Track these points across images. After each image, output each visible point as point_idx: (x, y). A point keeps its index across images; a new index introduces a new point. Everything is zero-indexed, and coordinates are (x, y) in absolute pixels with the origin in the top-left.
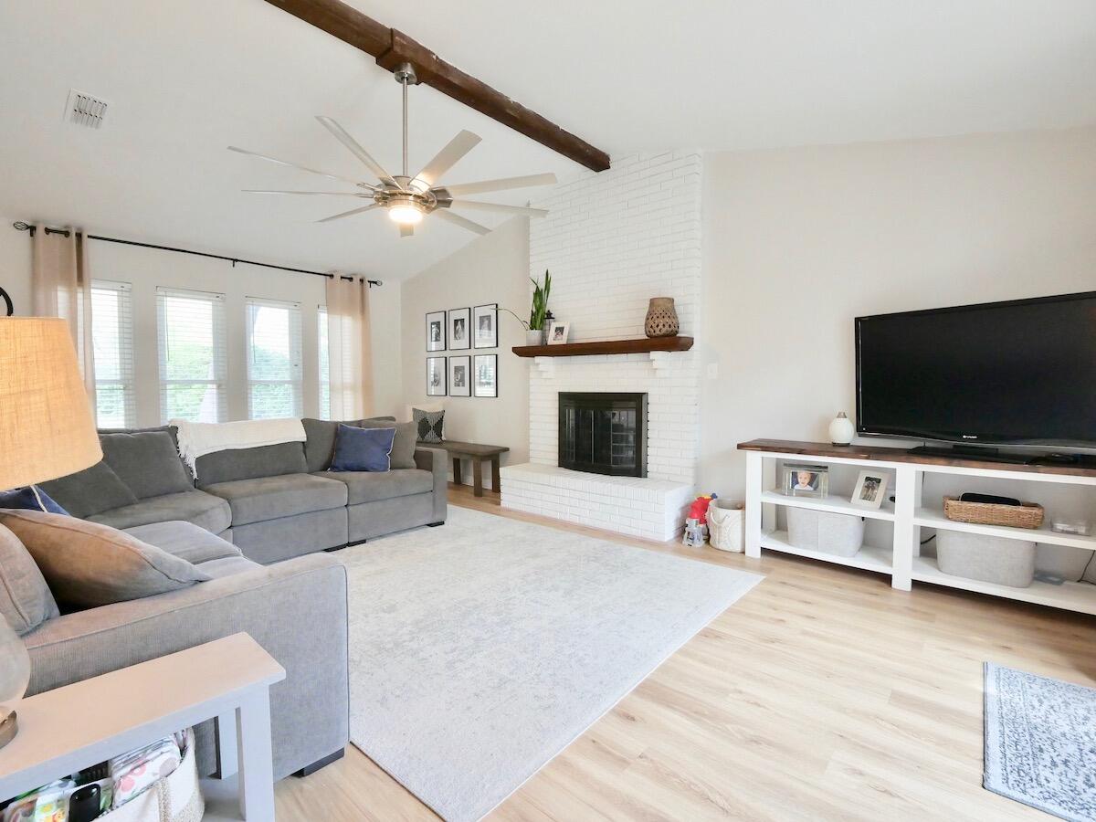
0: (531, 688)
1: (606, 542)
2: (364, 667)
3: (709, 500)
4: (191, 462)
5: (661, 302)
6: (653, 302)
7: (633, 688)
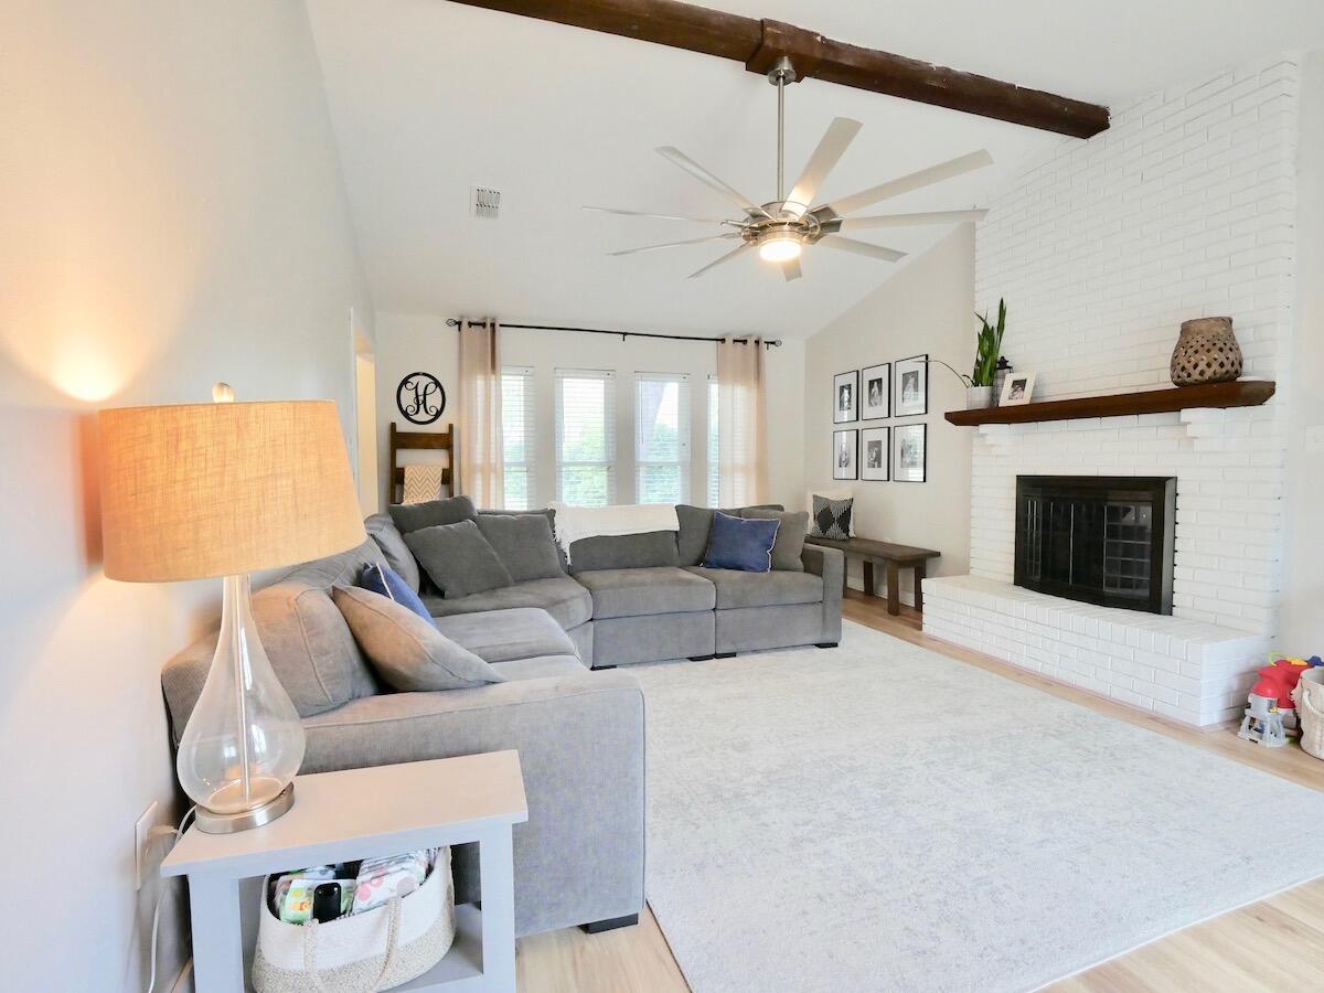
0: (903, 913)
1: (1082, 708)
2: (691, 814)
3: (1302, 668)
4: (566, 547)
5: (1203, 327)
6: (1186, 329)
7: (1082, 970)
